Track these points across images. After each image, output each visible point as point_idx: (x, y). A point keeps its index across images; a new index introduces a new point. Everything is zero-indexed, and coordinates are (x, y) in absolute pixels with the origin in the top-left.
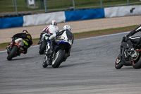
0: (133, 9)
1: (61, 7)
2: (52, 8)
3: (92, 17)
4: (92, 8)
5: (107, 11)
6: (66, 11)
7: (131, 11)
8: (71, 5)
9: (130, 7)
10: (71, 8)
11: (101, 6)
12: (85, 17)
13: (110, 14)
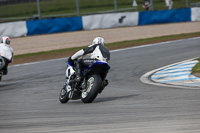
0: (123, 18)
1: (21, 15)
2: (8, 16)
3: (65, 29)
4: (65, 17)
5: (86, 20)
6: (28, 21)
7: (121, 21)
8: (35, 12)
9: (119, 16)
10: (35, 16)
11: (77, 13)
12: (55, 29)
13: (91, 24)
